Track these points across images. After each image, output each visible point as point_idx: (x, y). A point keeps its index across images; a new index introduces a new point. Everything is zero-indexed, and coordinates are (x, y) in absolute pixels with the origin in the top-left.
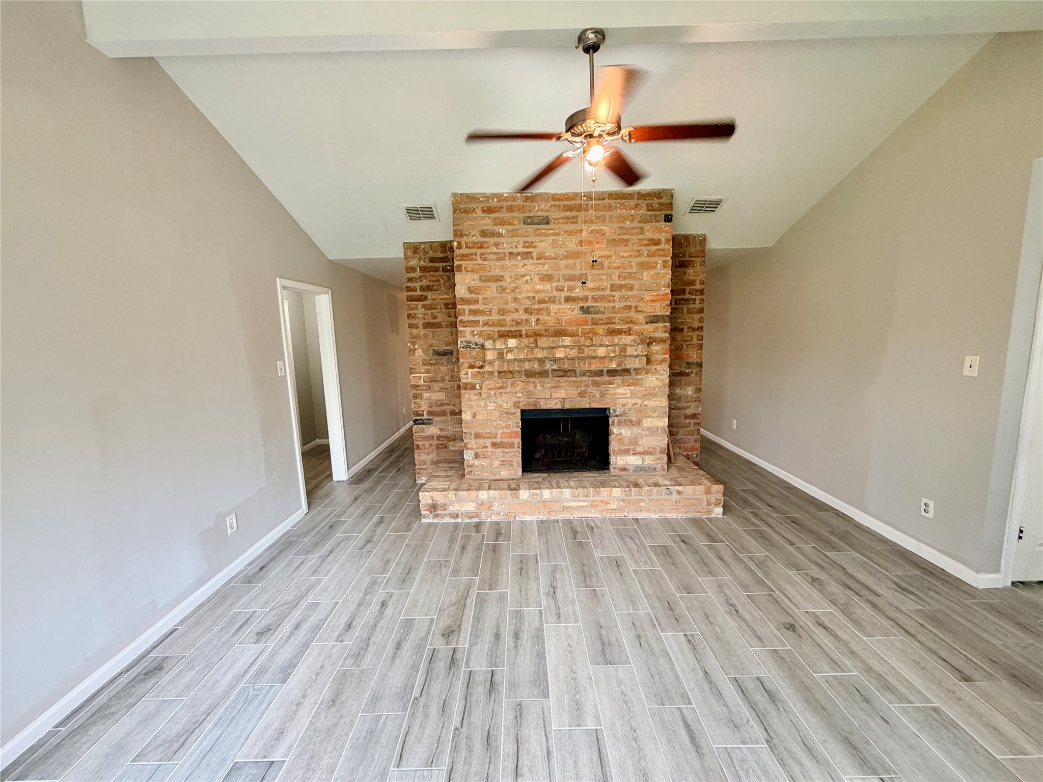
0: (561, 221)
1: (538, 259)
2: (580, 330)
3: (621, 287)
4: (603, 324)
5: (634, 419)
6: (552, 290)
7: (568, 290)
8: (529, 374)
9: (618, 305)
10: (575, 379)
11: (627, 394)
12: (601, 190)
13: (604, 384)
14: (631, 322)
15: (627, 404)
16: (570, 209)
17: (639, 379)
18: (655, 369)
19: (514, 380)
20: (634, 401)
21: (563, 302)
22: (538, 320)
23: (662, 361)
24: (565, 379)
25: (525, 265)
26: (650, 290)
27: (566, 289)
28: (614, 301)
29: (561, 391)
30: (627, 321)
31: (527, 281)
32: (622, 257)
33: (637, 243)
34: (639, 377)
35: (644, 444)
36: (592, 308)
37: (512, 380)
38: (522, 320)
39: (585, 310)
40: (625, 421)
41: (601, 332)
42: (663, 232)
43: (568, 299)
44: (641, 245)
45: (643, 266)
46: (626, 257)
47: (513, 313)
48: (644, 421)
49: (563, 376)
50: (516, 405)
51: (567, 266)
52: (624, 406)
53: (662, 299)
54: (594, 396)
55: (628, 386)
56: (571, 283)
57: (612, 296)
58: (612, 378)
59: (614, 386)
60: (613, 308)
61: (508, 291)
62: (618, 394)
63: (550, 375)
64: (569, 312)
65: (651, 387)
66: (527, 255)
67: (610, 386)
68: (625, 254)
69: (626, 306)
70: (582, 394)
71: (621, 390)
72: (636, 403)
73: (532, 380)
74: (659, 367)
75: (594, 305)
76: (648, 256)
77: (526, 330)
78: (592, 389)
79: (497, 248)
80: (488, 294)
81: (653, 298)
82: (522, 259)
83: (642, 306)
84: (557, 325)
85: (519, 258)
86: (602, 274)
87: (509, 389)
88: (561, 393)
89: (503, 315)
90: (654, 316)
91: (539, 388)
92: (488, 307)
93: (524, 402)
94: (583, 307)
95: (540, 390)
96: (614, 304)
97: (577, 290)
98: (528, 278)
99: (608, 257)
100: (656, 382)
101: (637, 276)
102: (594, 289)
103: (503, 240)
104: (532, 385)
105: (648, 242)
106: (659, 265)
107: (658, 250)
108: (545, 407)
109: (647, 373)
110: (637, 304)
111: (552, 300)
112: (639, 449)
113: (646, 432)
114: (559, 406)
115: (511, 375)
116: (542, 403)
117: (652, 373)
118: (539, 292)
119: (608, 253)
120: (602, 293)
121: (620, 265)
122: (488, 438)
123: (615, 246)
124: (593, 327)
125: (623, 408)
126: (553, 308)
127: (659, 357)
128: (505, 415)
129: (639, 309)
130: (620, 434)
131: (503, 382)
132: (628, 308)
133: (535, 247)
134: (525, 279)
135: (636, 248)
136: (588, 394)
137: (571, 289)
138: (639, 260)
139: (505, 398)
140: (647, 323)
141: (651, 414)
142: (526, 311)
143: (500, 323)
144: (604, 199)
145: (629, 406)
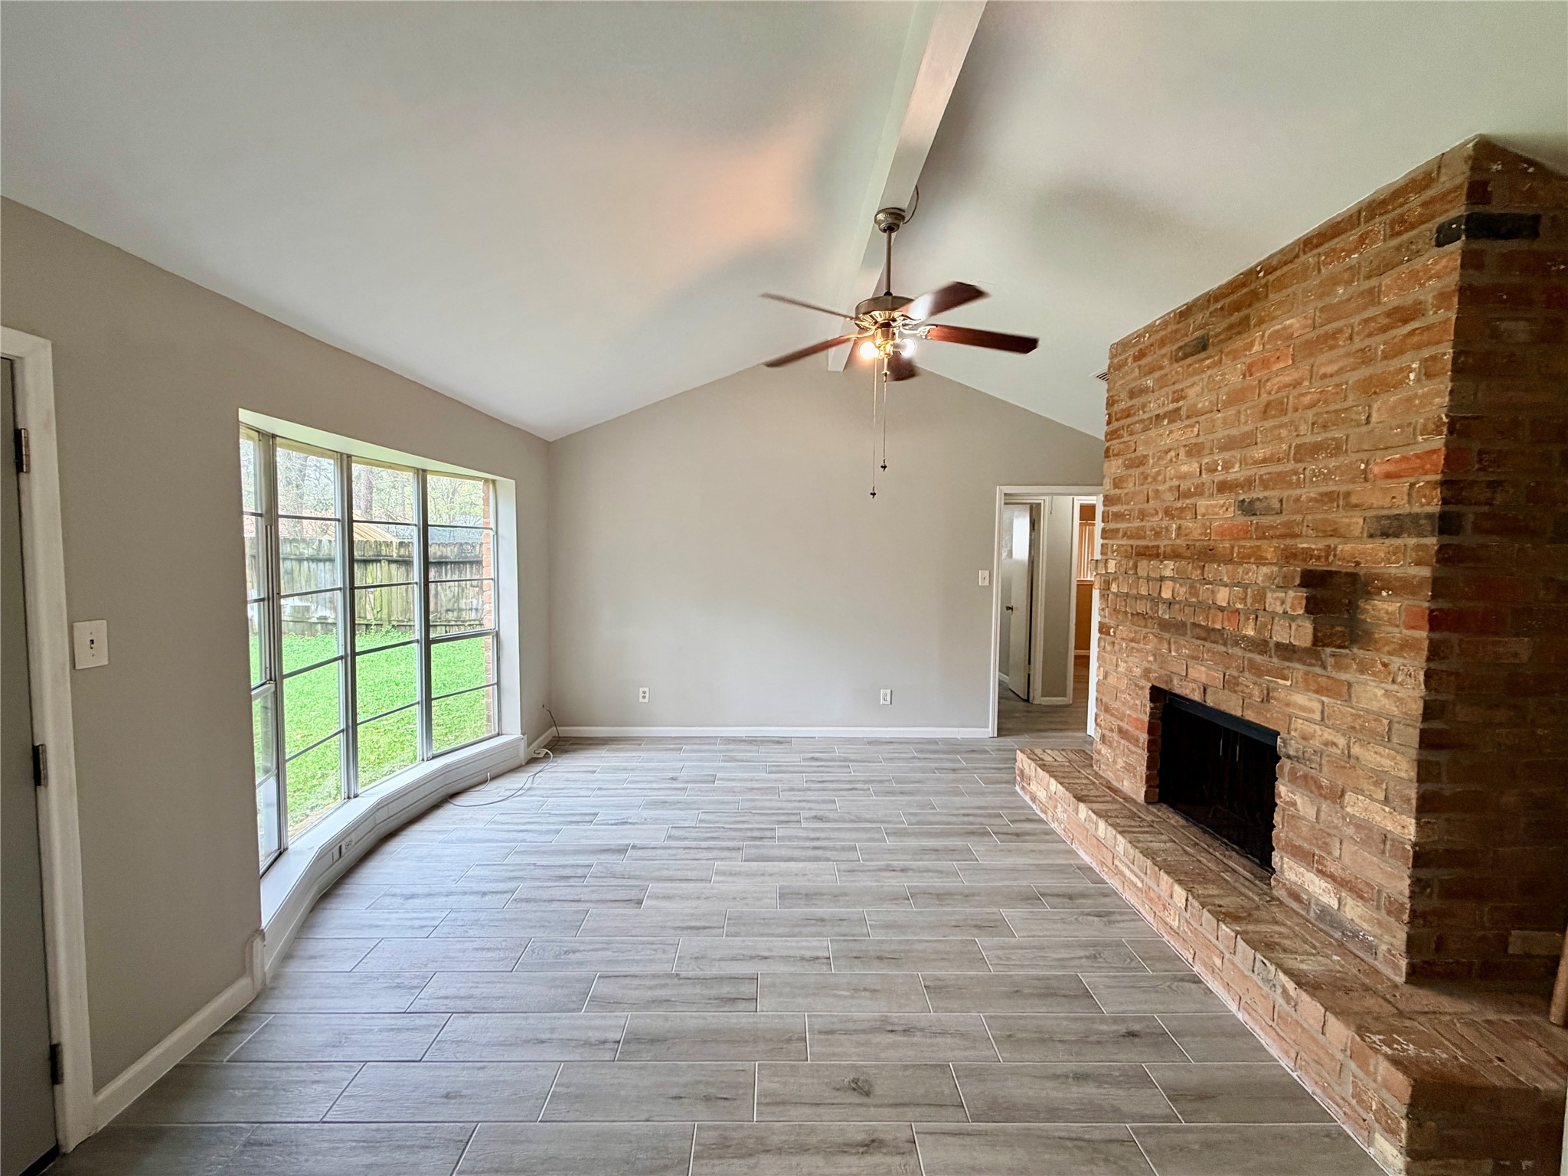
0: (1222, 337)
1: (1188, 417)
2: (1236, 549)
3: (1316, 449)
4: (1278, 537)
5: (1325, 782)
6: (1201, 472)
7: (1223, 469)
8: (1164, 625)
9: (1307, 493)
10: (1224, 649)
11: (1313, 711)
12: (1291, 241)
13: (1268, 673)
14: (1335, 533)
15: (1313, 736)
16: (1237, 307)
17: (1342, 681)
18: (1385, 665)
19: (1148, 630)
20: (1329, 736)
21: (1215, 492)
22: (1179, 528)
23: (1405, 646)
24: (1208, 645)
25: (1171, 432)
26: (1386, 448)
27: (1220, 468)
28: (1298, 485)
29: (1200, 667)
30: (1325, 531)
31: (1171, 461)
32: (1324, 376)
33: (1358, 333)
34: (1344, 676)
35: (1346, 859)
36: (1258, 503)
37: (1145, 631)
38: (1161, 528)
39: (1247, 508)
40: (1305, 777)
41: (1270, 554)
42: (1430, 279)
43: (1223, 487)
44: (1370, 335)
45: (1371, 388)
46: (1331, 376)
47: (1152, 516)
48: (1349, 797)
49: (1205, 639)
50: (1146, 672)
51: (1225, 422)
52: (1304, 738)
53: (1414, 470)
54: (1250, 696)
55: (1317, 692)
56: (1227, 455)
57: (1296, 473)
58: (1287, 664)
59: (1288, 683)
60: (1297, 500)
61: (1150, 480)
62: (1295, 705)
63: (1189, 632)
64: (1221, 512)
65: (1367, 711)
66: (1174, 415)
67: (1279, 681)
68: (1329, 370)
69: (1322, 495)
70: (1230, 684)
71: (1300, 699)
72: (1334, 744)
73: (1167, 635)
74: (1396, 662)
75: (1261, 496)
76: (1385, 357)
77: (1165, 546)
78: (1247, 679)
79: (1144, 412)
80: (1129, 486)
81: (1390, 468)
82: (1169, 423)
83: (1361, 492)
84: (1203, 538)
85: (1165, 422)
86: (1281, 426)
87: (1141, 645)
88: (1200, 673)
89: (1142, 520)
90: (1388, 517)
91: (1173, 654)
92: (1129, 507)
93: (1155, 672)
94: (1243, 501)
95: (1174, 657)
96: (1299, 491)
97: (1237, 468)
98: (1172, 453)
99: (1296, 384)
100: (1385, 701)
101: (1354, 417)
102: (1264, 460)
103: (1151, 397)
104: (1166, 646)
105: (1386, 321)
106: (1412, 376)
107: (1412, 333)
108: (1178, 691)
109: (1362, 672)
110: (1351, 487)
111: (1199, 491)
112: (1332, 868)
113: (1351, 831)
114: (1197, 697)
115: (1142, 623)
116: (1175, 682)
117: (1374, 674)
118: (1183, 477)
119: (1296, 375)
120: (1279, 468)
121: (1316, 396)
122: (1116, 717)
123: (1311, 355)
124: (1259, 543)
125: (1305, 743)
126: (1202, 503)
127: (1398, 633)
128: (1133, 687)
129: (1354, 500)
130: (1294, 804)
131: (1136, 632)
132: (1330, 497)
133: (1184, 398)
134: (1169, 457)
135: (1358, 344)
136: (1240, 688)
137: (1227, 466)
138: (1363, 372)
139: (1134, 659)
140: (1371, 536)
141: (1365, 785)
142: (1167, 512)
143: (1138, 534)
144: (1297, 256)
145: (1316, 743)
